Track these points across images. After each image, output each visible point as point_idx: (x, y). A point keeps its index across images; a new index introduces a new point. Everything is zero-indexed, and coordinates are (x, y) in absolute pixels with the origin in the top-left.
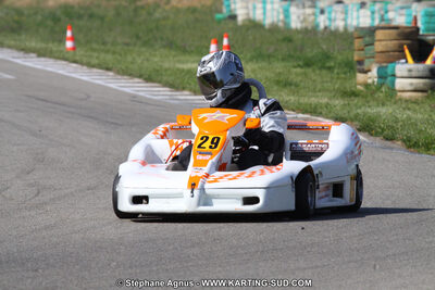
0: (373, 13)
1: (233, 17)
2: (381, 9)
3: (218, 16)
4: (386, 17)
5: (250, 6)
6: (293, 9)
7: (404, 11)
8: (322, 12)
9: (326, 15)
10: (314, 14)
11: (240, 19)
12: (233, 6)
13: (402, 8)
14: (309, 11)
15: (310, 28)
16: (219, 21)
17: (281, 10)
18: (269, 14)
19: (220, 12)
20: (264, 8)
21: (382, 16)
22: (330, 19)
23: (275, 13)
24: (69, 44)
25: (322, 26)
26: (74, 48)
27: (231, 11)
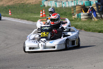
0: (74, 3)
1: (44, 6)
2: (76, 2)
3: (41, 6)
4: (77, 4)
5: (48, 3)
6: (57, 3)
7: (81, 2)
8: (64, 3)
9: (64, 4)
10: (62, 4)
11: (46, 6)
12: (44, 3)
13: (81, 1)
14: (61, 3)
15: (61, 7)
16: (42, 7)
17: (55, 4)
18: (52, 5)
19: (42, 5)
20: (51, 3)
21: (77, 3)
22: (65, 5)
23: (53, 4)
24: (10, 14)
25: (64, 6)
26: (11, 14)
27: (44, 4)
